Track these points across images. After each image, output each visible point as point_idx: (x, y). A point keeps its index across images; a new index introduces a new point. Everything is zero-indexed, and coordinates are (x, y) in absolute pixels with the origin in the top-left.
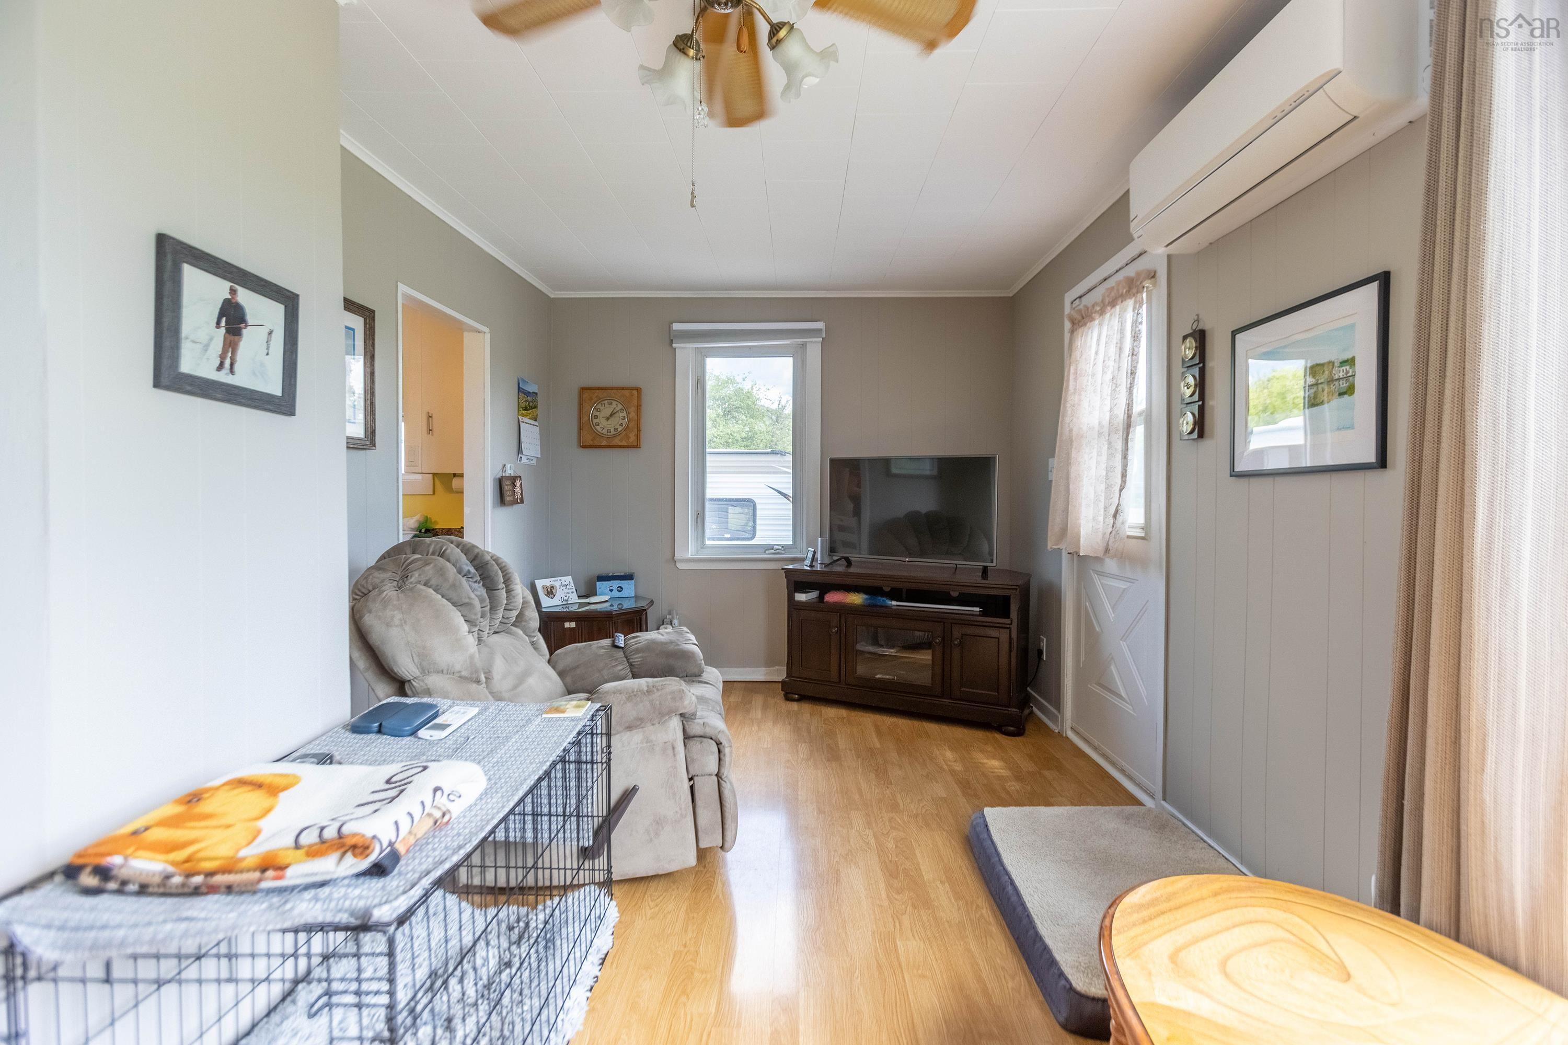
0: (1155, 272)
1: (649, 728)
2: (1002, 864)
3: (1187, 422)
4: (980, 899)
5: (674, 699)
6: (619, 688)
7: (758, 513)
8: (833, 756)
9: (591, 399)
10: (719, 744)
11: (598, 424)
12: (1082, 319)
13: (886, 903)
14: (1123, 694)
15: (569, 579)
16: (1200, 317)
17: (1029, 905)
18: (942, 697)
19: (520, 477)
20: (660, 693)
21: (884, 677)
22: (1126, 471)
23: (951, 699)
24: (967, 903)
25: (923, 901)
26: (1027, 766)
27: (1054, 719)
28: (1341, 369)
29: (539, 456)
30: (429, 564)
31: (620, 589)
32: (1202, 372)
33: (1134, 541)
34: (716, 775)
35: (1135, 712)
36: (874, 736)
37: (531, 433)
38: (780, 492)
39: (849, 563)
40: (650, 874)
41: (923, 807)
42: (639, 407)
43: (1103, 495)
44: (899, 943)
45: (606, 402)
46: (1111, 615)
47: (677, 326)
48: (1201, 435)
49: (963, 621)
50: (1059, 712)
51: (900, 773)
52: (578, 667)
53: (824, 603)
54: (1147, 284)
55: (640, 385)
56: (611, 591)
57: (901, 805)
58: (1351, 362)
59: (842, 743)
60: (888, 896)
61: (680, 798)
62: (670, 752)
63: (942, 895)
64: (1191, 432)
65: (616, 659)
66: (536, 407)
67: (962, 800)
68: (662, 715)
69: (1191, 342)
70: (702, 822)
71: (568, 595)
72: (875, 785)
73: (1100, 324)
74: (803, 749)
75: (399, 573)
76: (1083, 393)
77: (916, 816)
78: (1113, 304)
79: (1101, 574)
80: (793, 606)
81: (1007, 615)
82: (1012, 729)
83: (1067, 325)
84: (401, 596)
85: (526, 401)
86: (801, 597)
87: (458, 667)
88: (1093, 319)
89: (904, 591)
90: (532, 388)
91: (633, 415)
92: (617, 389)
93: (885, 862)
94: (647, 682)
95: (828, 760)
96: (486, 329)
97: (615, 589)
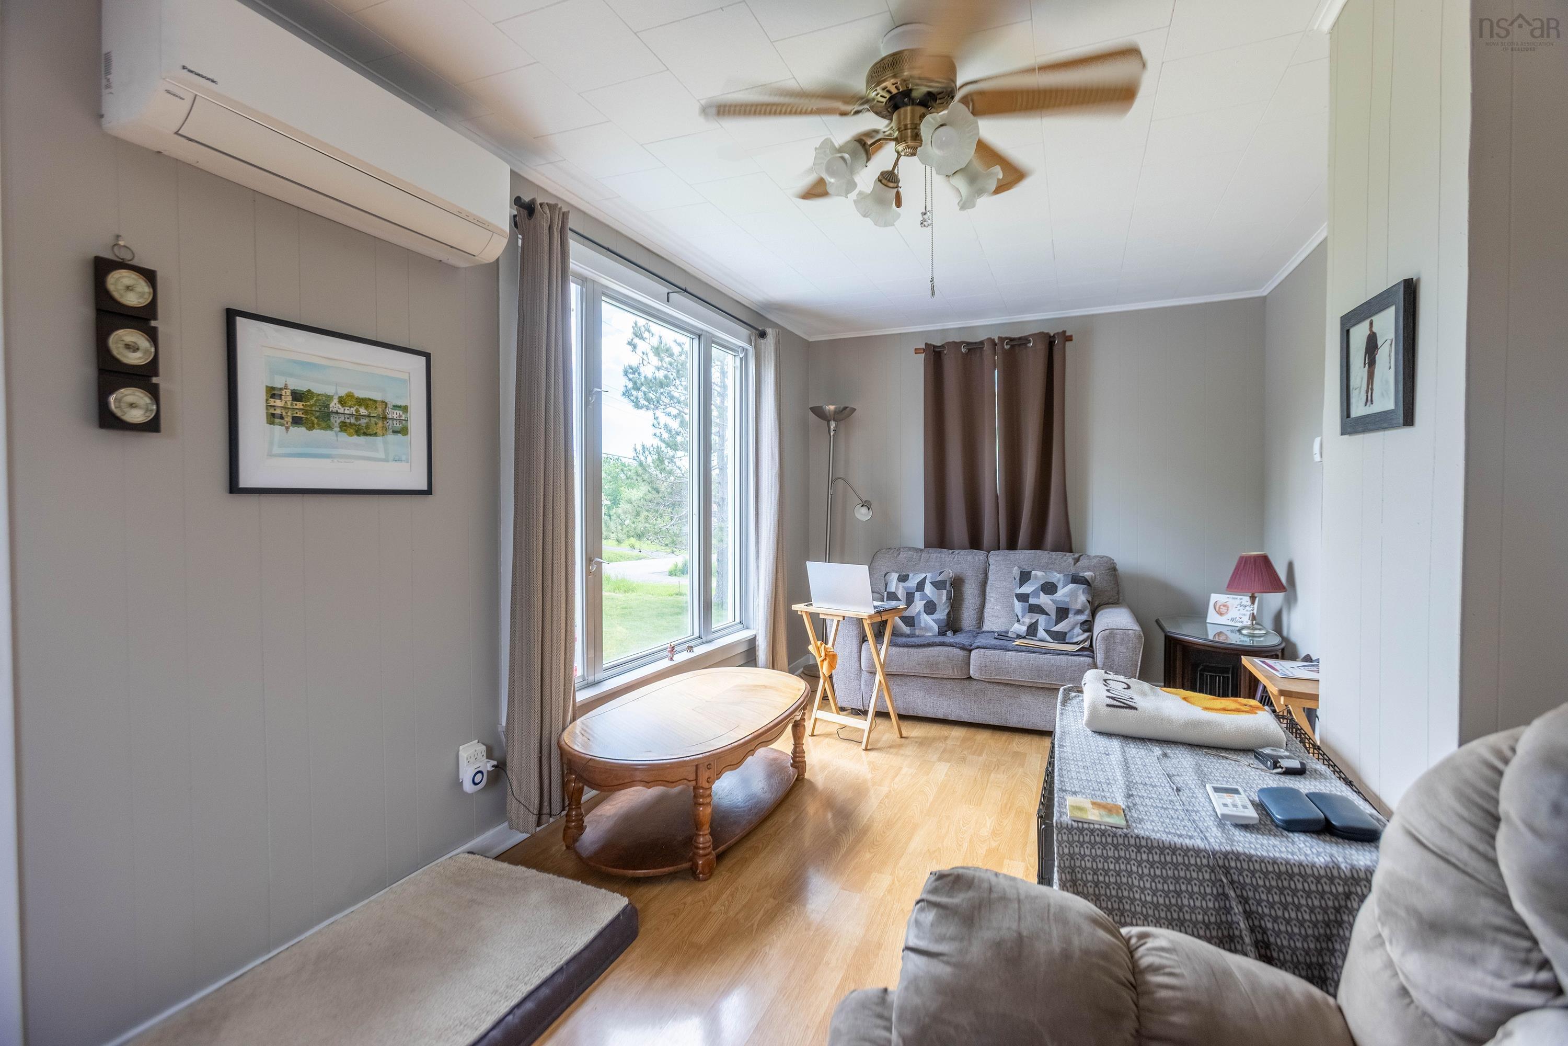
28: (395, 412)
58: (401, 408)
64: (149, 422)
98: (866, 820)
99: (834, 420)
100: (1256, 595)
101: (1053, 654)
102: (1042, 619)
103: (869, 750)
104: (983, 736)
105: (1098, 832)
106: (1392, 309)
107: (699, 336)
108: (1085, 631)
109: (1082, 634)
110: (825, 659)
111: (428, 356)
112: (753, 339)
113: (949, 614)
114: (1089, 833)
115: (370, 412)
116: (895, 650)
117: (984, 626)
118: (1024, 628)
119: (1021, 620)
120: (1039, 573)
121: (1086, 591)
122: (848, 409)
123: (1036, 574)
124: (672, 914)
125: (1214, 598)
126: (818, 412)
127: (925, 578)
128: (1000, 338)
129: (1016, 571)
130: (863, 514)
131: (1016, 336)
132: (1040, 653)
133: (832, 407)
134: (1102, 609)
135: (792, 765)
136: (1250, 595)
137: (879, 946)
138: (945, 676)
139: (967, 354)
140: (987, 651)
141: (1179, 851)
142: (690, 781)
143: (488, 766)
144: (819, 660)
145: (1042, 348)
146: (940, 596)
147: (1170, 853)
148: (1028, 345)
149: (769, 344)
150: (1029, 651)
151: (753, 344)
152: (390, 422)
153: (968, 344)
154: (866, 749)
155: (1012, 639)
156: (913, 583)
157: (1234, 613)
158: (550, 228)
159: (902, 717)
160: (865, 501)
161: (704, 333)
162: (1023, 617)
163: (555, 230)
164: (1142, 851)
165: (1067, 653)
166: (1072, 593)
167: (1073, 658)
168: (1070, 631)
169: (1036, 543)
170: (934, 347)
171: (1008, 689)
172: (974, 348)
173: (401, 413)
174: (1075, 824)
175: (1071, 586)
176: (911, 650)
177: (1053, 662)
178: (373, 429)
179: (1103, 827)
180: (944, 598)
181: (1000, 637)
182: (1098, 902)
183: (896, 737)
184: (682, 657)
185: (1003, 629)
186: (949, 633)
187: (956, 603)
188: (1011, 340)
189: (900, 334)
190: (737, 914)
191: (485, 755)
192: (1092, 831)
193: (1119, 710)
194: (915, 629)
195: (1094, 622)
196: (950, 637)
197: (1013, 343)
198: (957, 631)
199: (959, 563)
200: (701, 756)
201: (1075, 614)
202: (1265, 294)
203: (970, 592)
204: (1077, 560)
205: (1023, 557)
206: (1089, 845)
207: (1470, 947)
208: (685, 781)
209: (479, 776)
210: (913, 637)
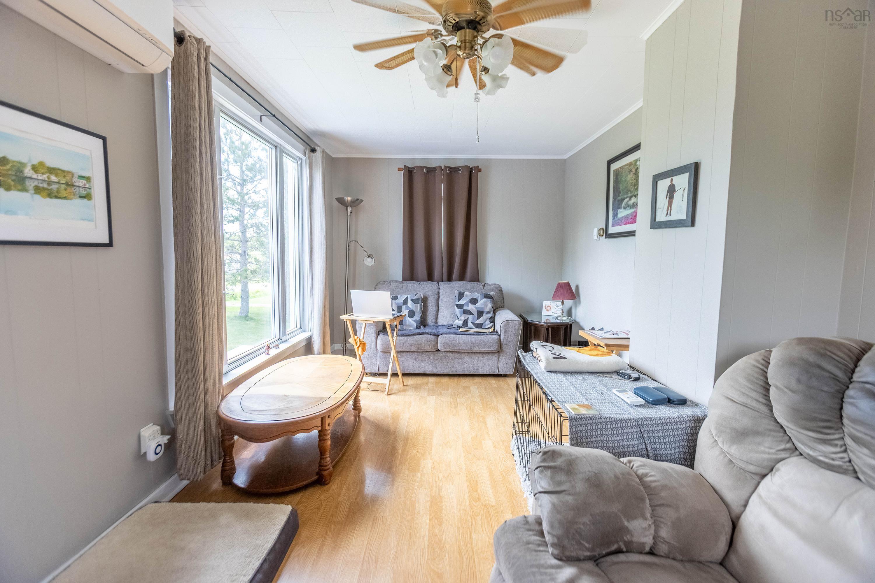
28: (80, 180)
98: (404, 433)
99: (350, 206)
100: (564, 301)
101: (480, 335)
102: (470, 317)
103: (389, 395)
104: (445, 380)
105: (588, 418)
106: (687, 174)
107: (276, 147)
108: (491, 322)
109: (490, 324)
110: (360, 346)
111: (104, 139)
112: (307, 152)
113: (421, 317)
114: (585, 420)
115: (59, 180)
116: (399, 338)
117: (439, 322)
118: (462, 322)
119: (460, 318)
120: (468, 294)
121: (491, 302)
122: (359, 200)
123: (466, 294)
124: (316, 508)
125: (545, 303)
126: (341, 201)
127: (407, 297)
128: (445, 166)
129: (456, 293)
130: (369, 262)
131: (453, 167)
132: (474, 335)
133: (349, 199)
134: (498, 311)
135: (353, 409)
136: (562, 301)
137: (441, 497)
138: (425, 351)
139: (427, 173)
140: (447, 335)
141: (623, 421)
142: (318, 427)
143: (165, 439)
144: (356, 348)
145: (467, 174)
146: (416, 307)
147: (620, 422)
148: (459, 172)
149: (318, 157)
150: (468, 334)
151: (307, 155)
152: (77, 188)
153: (427, 168)
154: (388, 395)
155: (455, 329)
156: (400, 300)
157: (553, 310)
158: (198, 55)
159: (404, 375)
160: (370, 254)
161: (279, 146)
162: (460, 316)
163: (202, 58)
164: (608, 424)
165: (486, 334)
166: (485, 303)
167: (489, 336)
168: (484, 322)
169: (462, 278)
170: (409, 168)
171: (458, 354)
172: (431, 171)
173: (86, 182)
174: (578, 417)
175: (485, 299)
176: (406, 338)
177: (480, 339)
178: (63, 194)
179: (590, 416)
180: (419, 308)
181: (450, 328)
182: (608, 450)
183: (401, 386)
184: (274, 352)
185: (449, 323)
186: (422, 327)
187: (424, 311)
188: (450, 168)
189: (388, 158)
190: (356, 499)
191: (160, 433)
192: (586, 418)
193: (559, 360)
194: (403, 326)
195: (495, 317)
196: (422, 329)
197: (451, 170)
198: (426, 326)
199: (424, 288)
200: (325, 411)
201: (486, 314)
202: (566, 158)
203: (431, 304)
204: (484, 286)
205: (456, 286)
206: (584, 425)
207: (758, 439)
208: (316, 428)
209: (159, 449)
210: (402, 331)
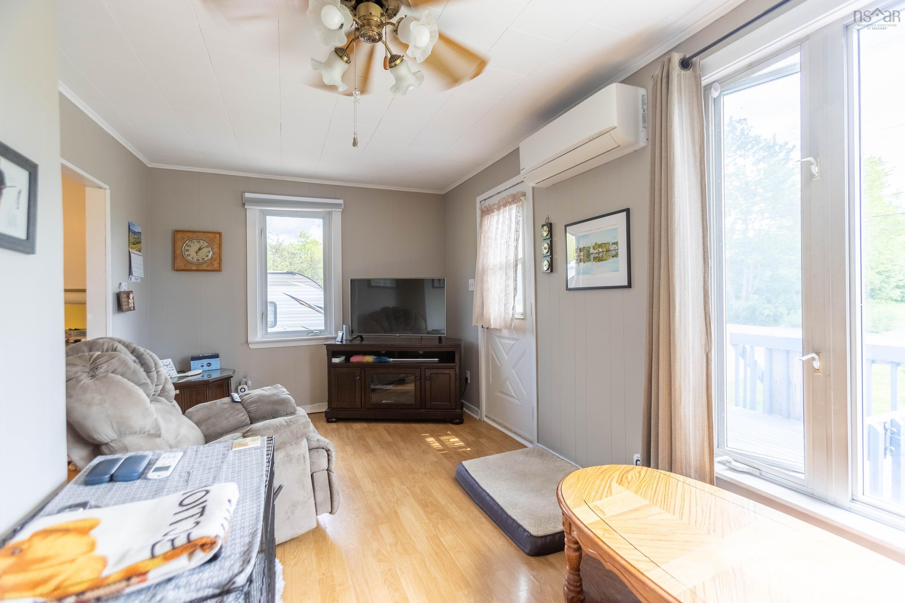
0: (525, 193)
1: (288, 448)
2: (481, 487)
3: (545, 265)
4: (472, 507)
5: (305, 427)
6: (266, 425)
7: (278, 310)
8: (369, 450)
9: (183, 238)
10: (328, 451)
11: (189, 255)
12: (487, 211)
13: (427, 521)
14: (514, 395)
15: (169, 361)
16: (549, 217)
17: (500, 503)
18: (420, 409)
19: (132, 291)
20: (295, 426)
21: (387, 401)
22: (516, 287)
23: (425, 409)
24: (466, 510)
25: (445, 516)
26: (471, 438)
27: (477, 413)
28: (613, 246)
29: (143, 276)
30: (113, 358)
31: (209, 365)
32: (551, 241)
33: (518, 320)
34: (327, 470)
35: (520, 403)
36: (387, 435)
37: (137, 260)
38: (293, 298)
39: (362, 339)
40: (287, 540)
41: (427, 468)
42: (220, 245)
43: (504, 299)
44: (441, 539)
45: (195, 241)
46: (506, 357)
47: (247, 195)
48: (552, 271)
49: (430, 366)
50: (479, 409)
51: (409, 453)
52: (209, 418)
53: (350, 362)
54: (522, 198)
55: (219, 230)
56: (202, 366)
57: (416, 469)
58: (616, 243)
59: (371, 442)
60: (427, 517)
61: (307, 487)
62: (302, 460)
63: (453, 509)
64: (548, 270)
65: (238, 410)
66: (140, 242)
67: (446, 461)
68: (297, 438)
69: (545, 228)
70: (319, 499)
71: (169, 372)
72: (398, 462)
73: (498, 215)
74: (349, 449)
75: (88, 366)
76: (490, 248)
77: (426, 474)
78: (505, 205)
79: (500, 337)
80: (331, 366)
81: (453, 361)
82: (458, 420)
83: (478, 212)
84: (97, 382)
85: (134, 238)
86: (336, 360)
87: (148, 428)
88: (494, 212)
89: (396, 353)
90: (137, 229)
91: (216, 250)
92: (204, 232)
93: (419, 500)
94: (285, 420)
95: (366, 453)
96: (107, 187)
97: (205, 365)
111: (627, 210)
115: (603, 250)
152: (611, 252)
178: (605, 257)
